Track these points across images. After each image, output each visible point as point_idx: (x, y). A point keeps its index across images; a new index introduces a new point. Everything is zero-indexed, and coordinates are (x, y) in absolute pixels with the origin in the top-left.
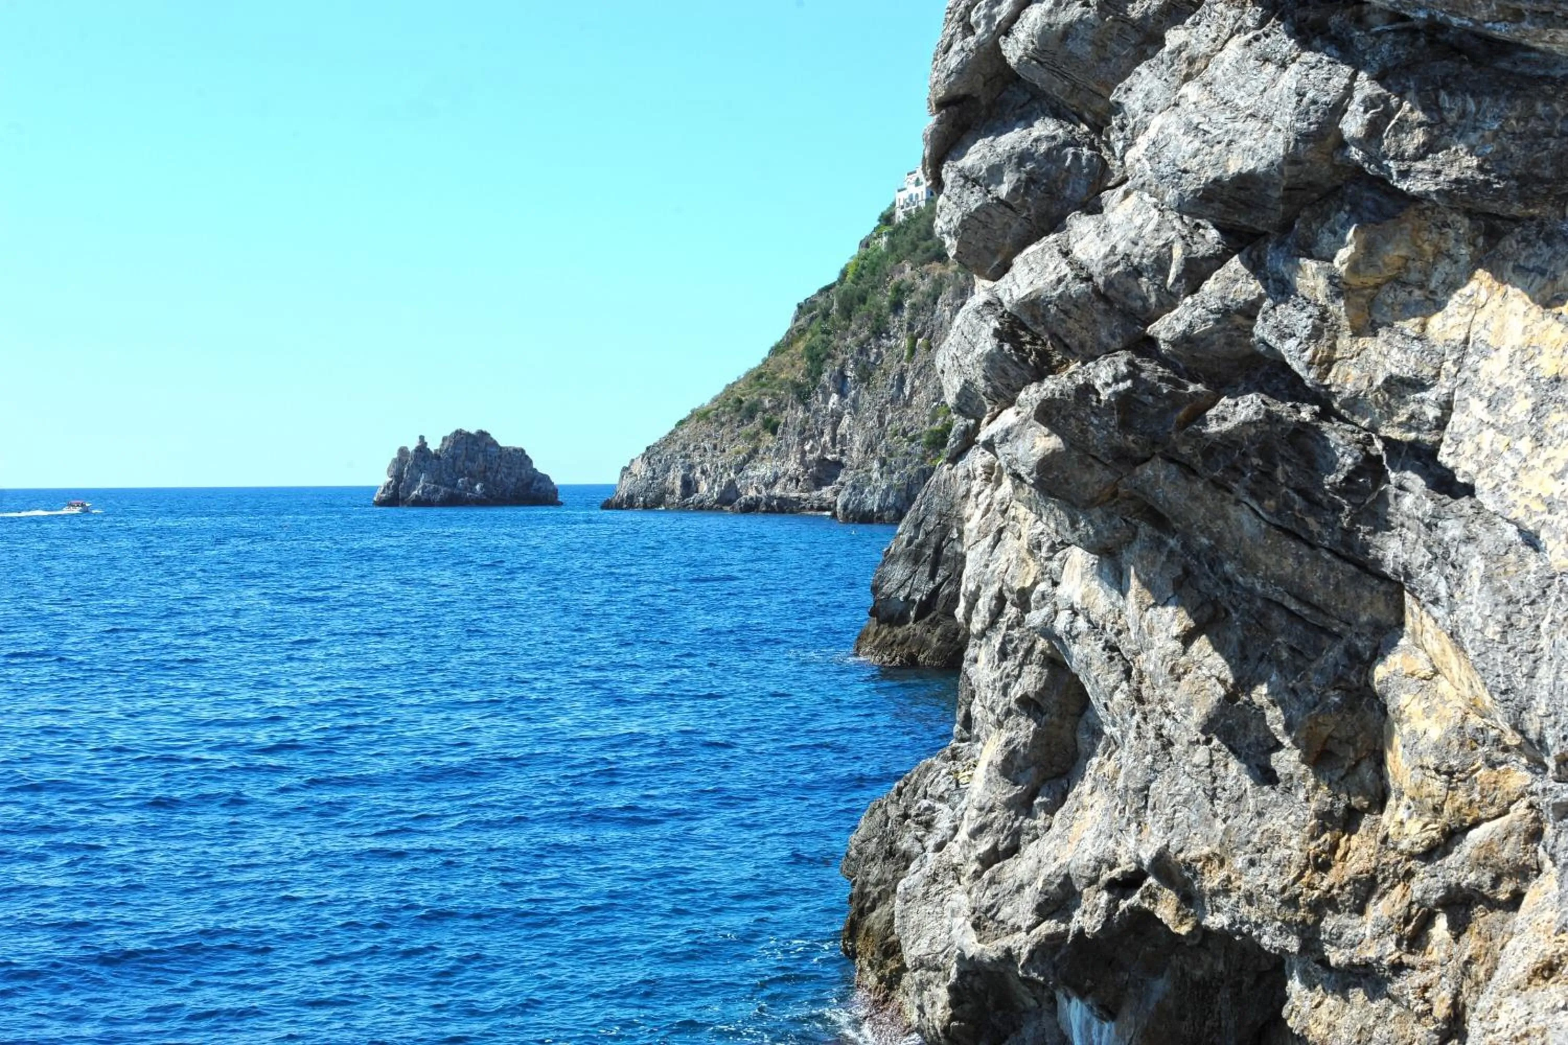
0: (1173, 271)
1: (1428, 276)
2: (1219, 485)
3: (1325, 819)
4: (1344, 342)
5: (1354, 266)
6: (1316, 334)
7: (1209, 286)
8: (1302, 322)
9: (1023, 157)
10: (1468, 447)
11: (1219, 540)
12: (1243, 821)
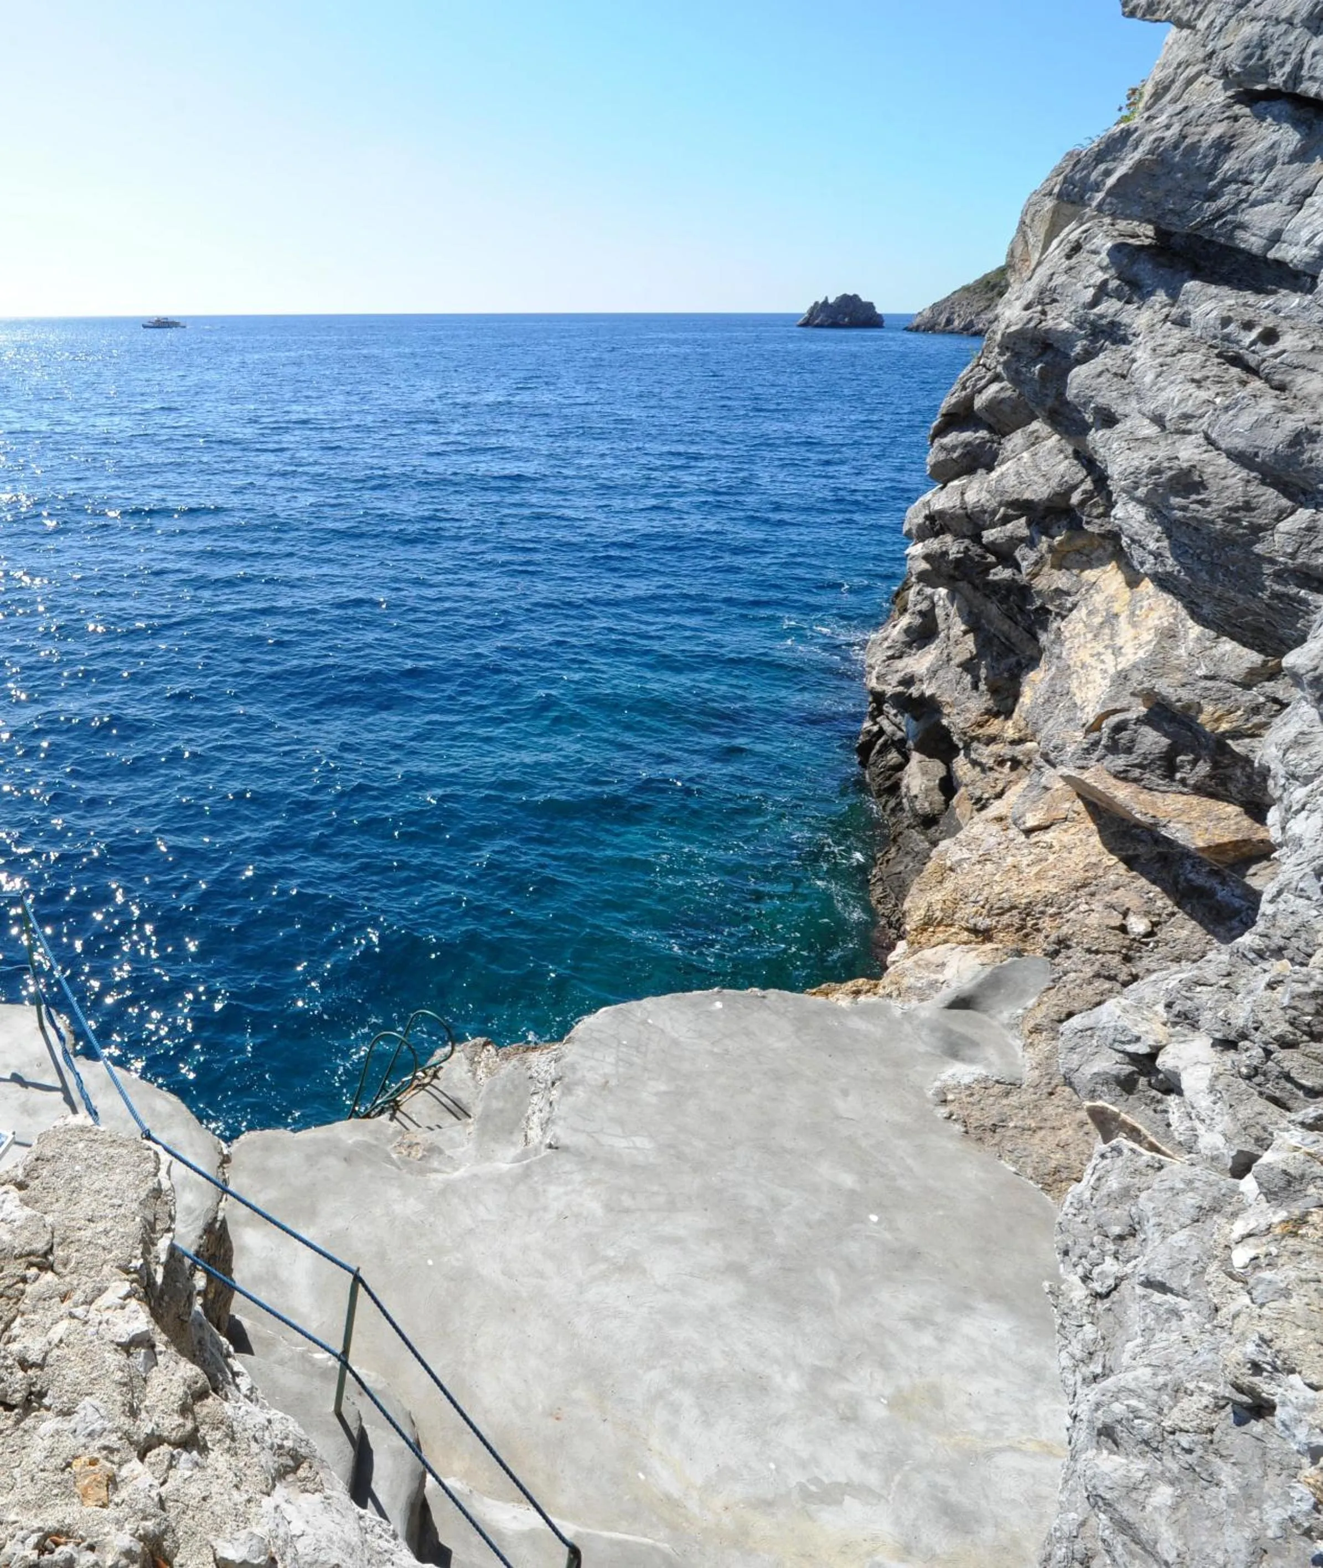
0: (998, 517)
1: (1092, 552)
2: (986, 596)
3: (988, 712)
4: (1046, 569)
5: (1061, 543)
6: (1036, 563)
7: (1009, 526)
8: (1033, 556)
9: (967, 444)
10: (1071, 627)
11: (982, 612)
12: (963, 698)
